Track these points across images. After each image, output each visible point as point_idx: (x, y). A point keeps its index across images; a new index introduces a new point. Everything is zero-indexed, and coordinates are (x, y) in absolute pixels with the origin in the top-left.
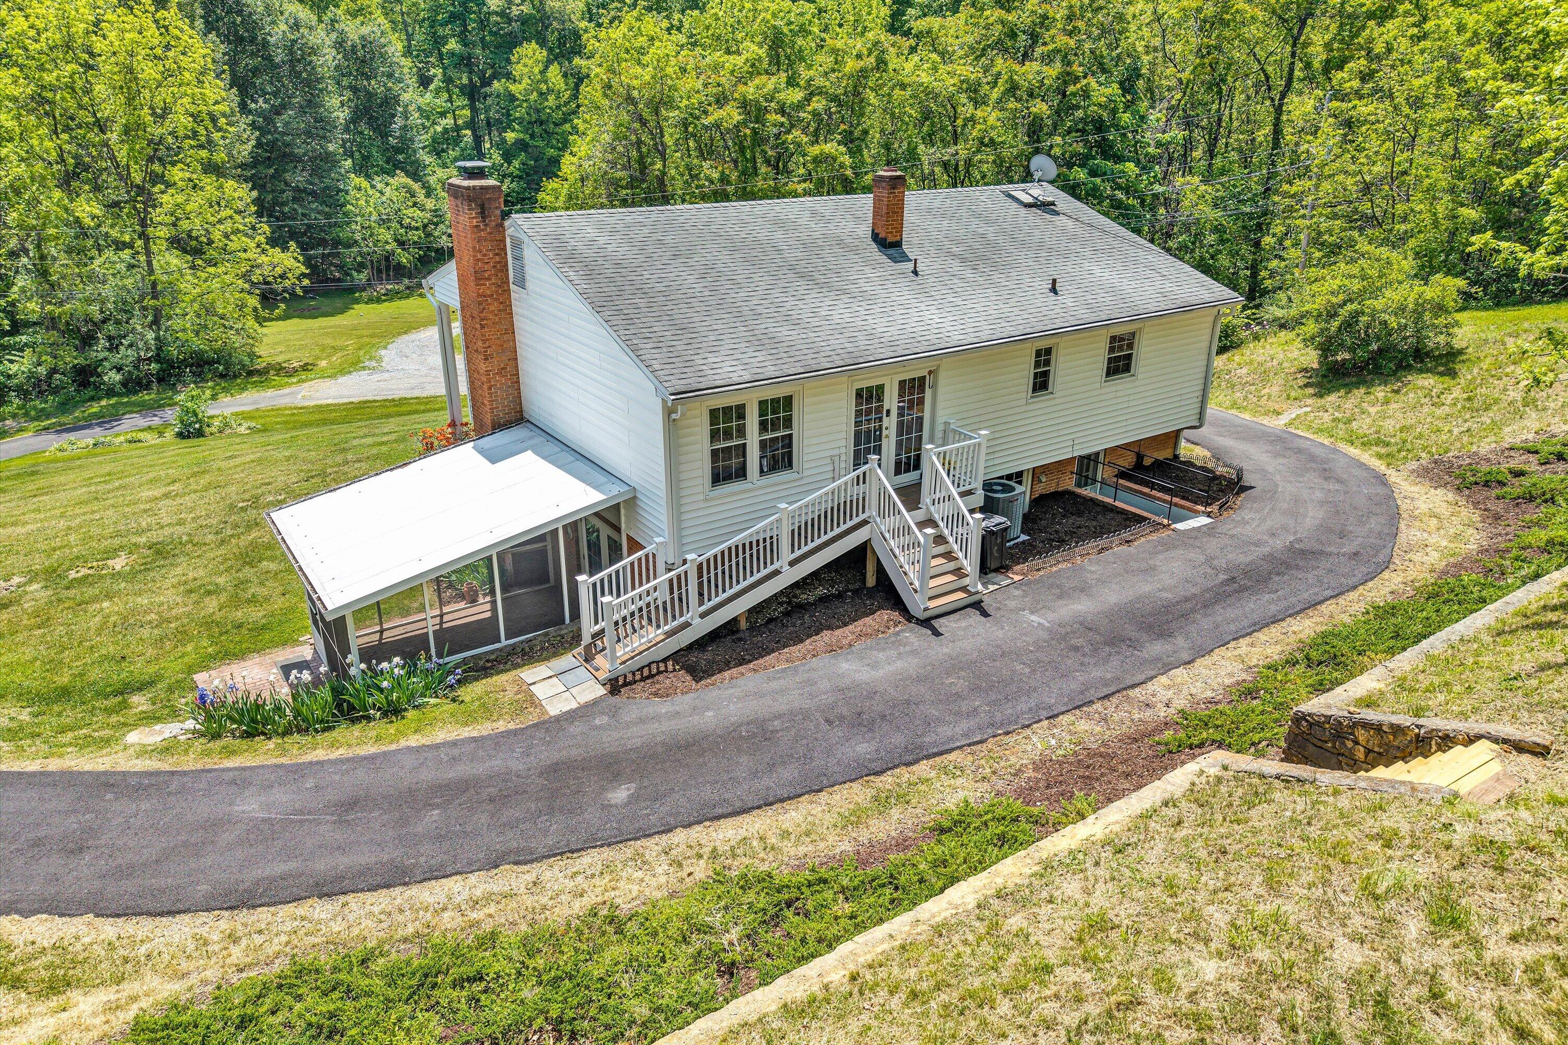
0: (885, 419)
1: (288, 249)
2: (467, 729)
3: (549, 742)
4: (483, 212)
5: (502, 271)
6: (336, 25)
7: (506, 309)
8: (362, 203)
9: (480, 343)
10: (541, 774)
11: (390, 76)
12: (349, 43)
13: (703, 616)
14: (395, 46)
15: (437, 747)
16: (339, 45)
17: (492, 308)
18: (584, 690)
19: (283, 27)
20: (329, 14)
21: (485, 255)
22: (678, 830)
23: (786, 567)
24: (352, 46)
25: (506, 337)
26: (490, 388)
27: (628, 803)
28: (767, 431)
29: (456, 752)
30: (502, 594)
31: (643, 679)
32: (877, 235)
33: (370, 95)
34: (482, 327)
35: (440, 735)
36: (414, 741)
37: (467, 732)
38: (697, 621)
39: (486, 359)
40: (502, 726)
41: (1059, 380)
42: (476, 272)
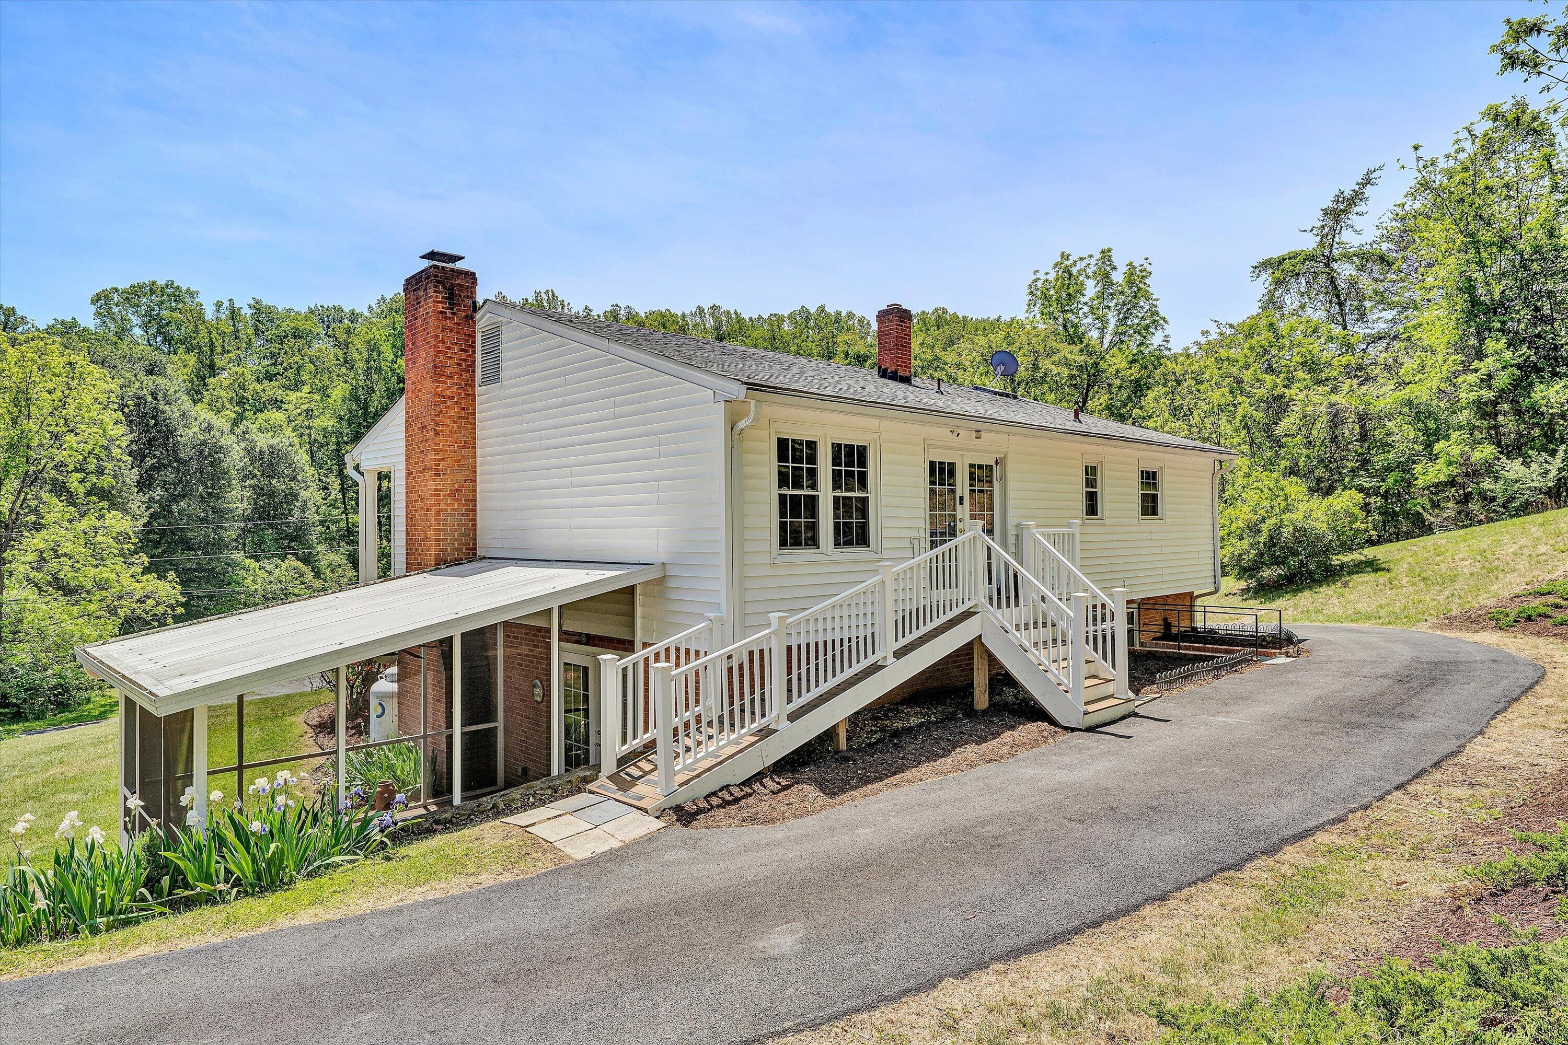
0: (958, 506)
1: (165, 578)
2: (418, 889)
3: (589, 888)
4: (451, 297)
5: (466, 371)
6: (247, 436)
7: (468, 416)
8: (249, 581)
9: (431, 456)
10: (594, 931)
11: (294, 479)
12: (257, 450)
13: (793, 717)
14: (302, 458)
15: (360, 919)
16: (249, 451)
17: (451, 412)
18: (626, 825)
19: (196, 429)
20: (242, 427)
21: (449, 348)
22: (948, 983)
23: (891, 659)
24: (260, 452)
25: (464, 452)
26: (438, 513)
27: (807, 953)
28: (840, 487)
29: (402, 920)
30: (464, 725)
31: (725, 804)
32: (885, 370)
33: (272, 494)
34: (437, 434)
35: (360, 904)
36: (306, 917)
37: (417, 895)
38: (784, 724)
39: (438, 475)
40: (486, 879)
41: (1107, 505)
42: (435, 367)
